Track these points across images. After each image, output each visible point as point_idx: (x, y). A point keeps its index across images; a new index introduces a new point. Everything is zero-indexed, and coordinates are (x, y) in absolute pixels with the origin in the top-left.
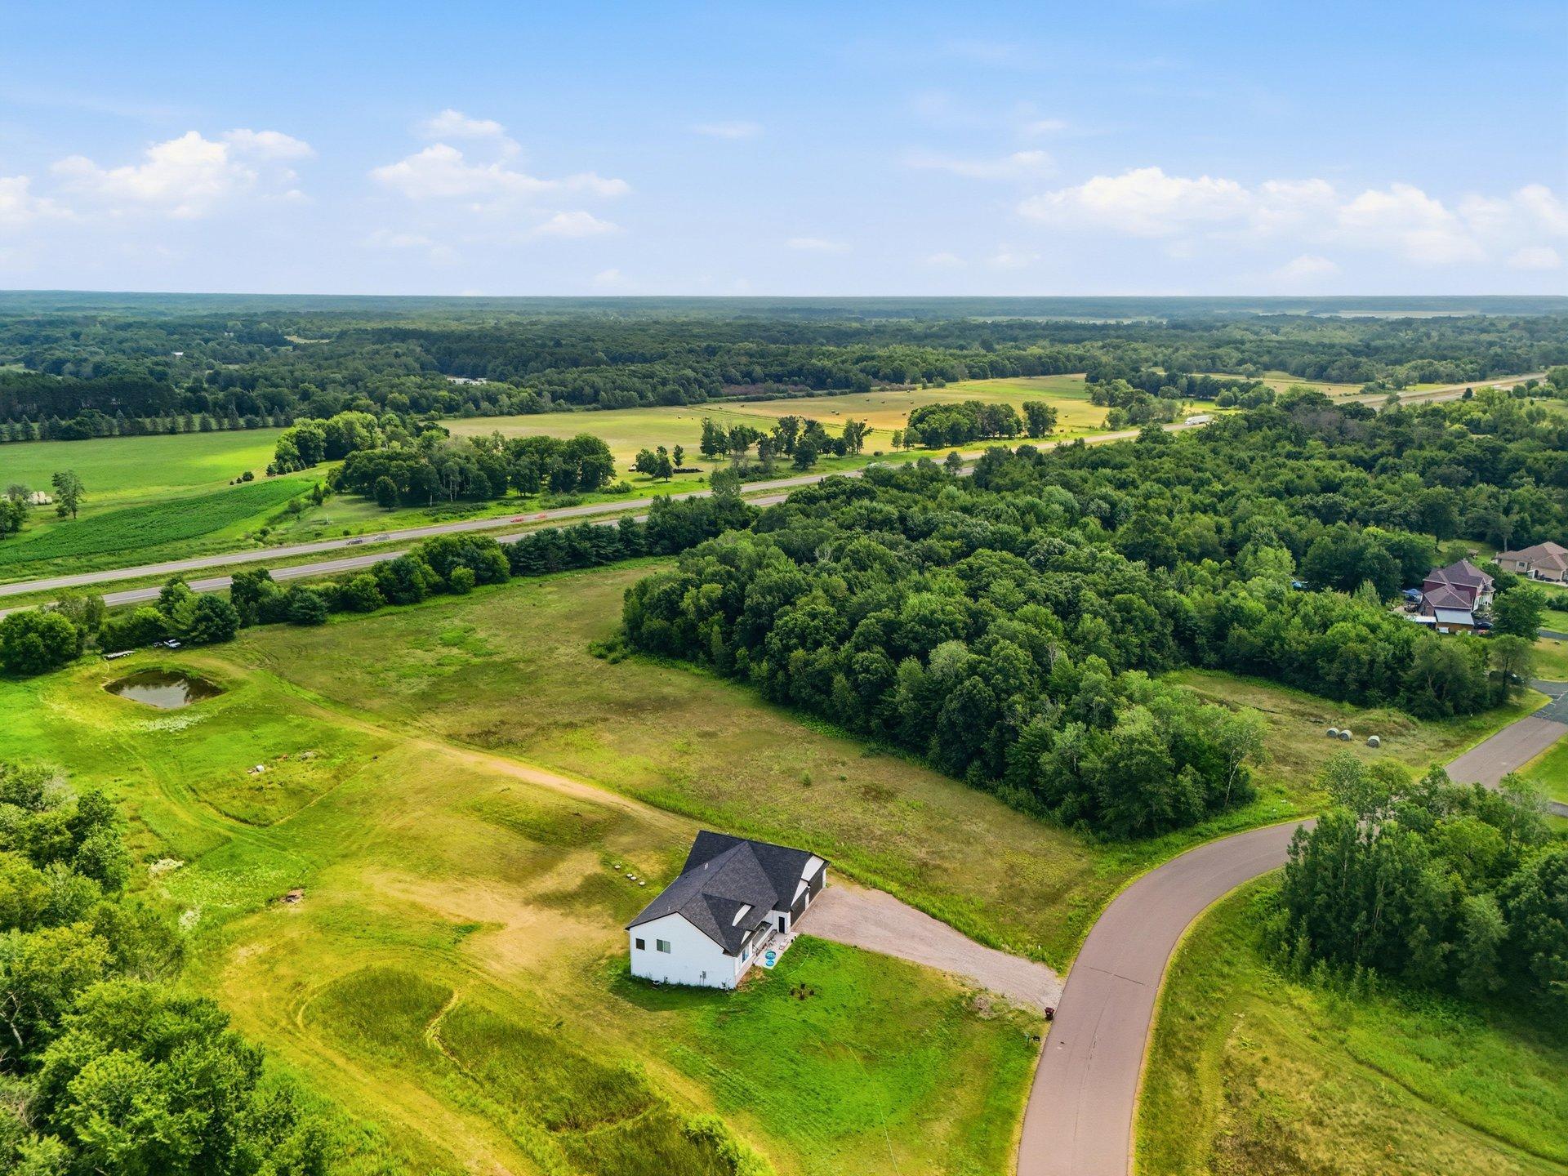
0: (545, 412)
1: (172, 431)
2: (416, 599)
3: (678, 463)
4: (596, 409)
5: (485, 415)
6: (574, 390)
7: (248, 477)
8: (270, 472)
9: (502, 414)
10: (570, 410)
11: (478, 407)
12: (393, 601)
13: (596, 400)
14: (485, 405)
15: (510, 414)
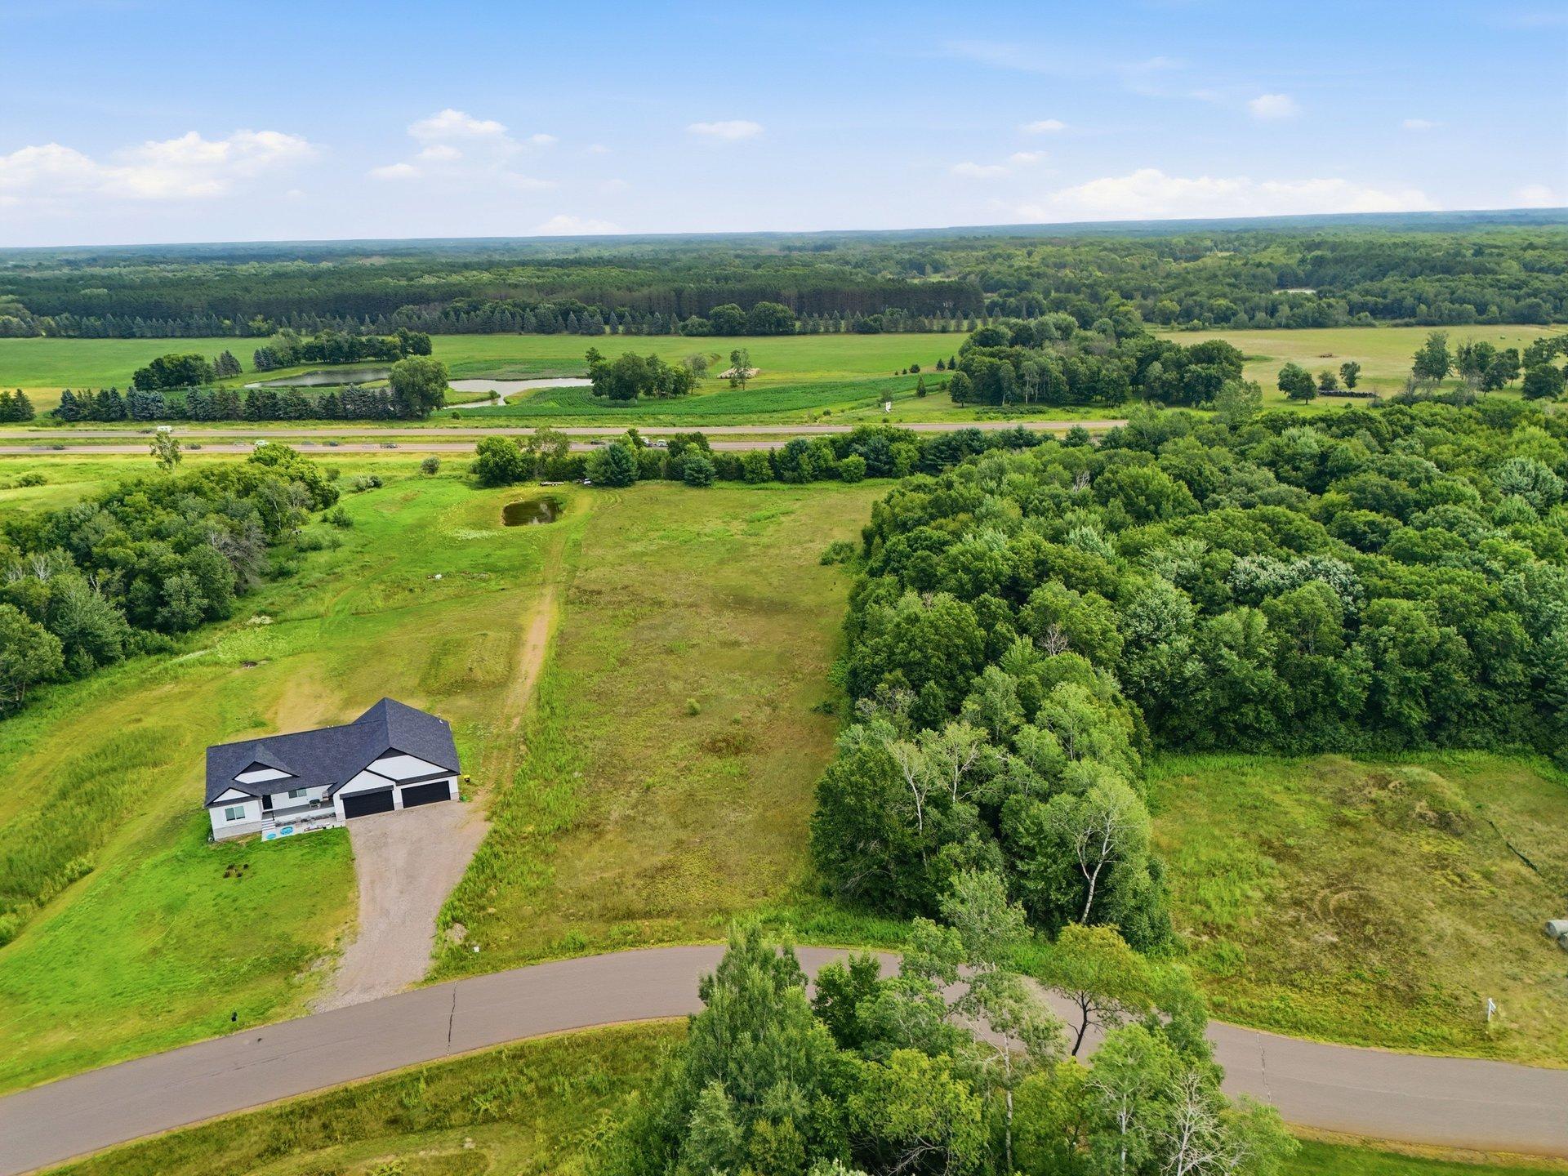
0: (1336, 325)
1: (944, 331)
2: (799, 480)
3: (1351, 384)
4: (1407, 325)
5: (1258, 327)
6: (1396, 300)
7: (915, 369)
8: (940, 366)
9: (1279, 326)
10: (1372, 326)
11: (1252, 318)
12: (779, 478)
13: (1413, 314)
14: (1261, 316)
15: (1288, 327)
